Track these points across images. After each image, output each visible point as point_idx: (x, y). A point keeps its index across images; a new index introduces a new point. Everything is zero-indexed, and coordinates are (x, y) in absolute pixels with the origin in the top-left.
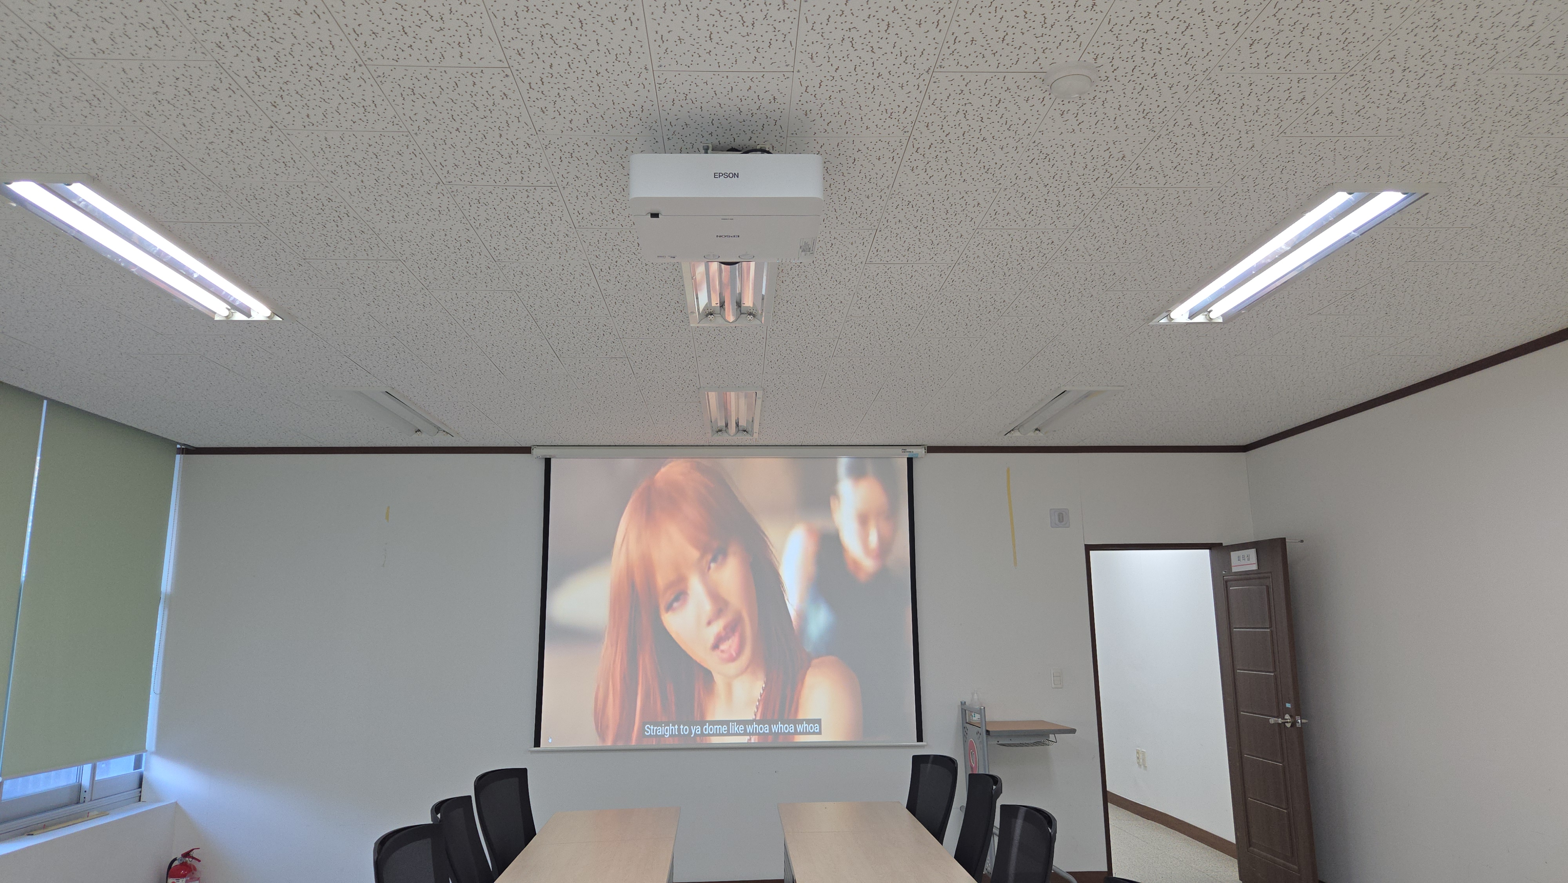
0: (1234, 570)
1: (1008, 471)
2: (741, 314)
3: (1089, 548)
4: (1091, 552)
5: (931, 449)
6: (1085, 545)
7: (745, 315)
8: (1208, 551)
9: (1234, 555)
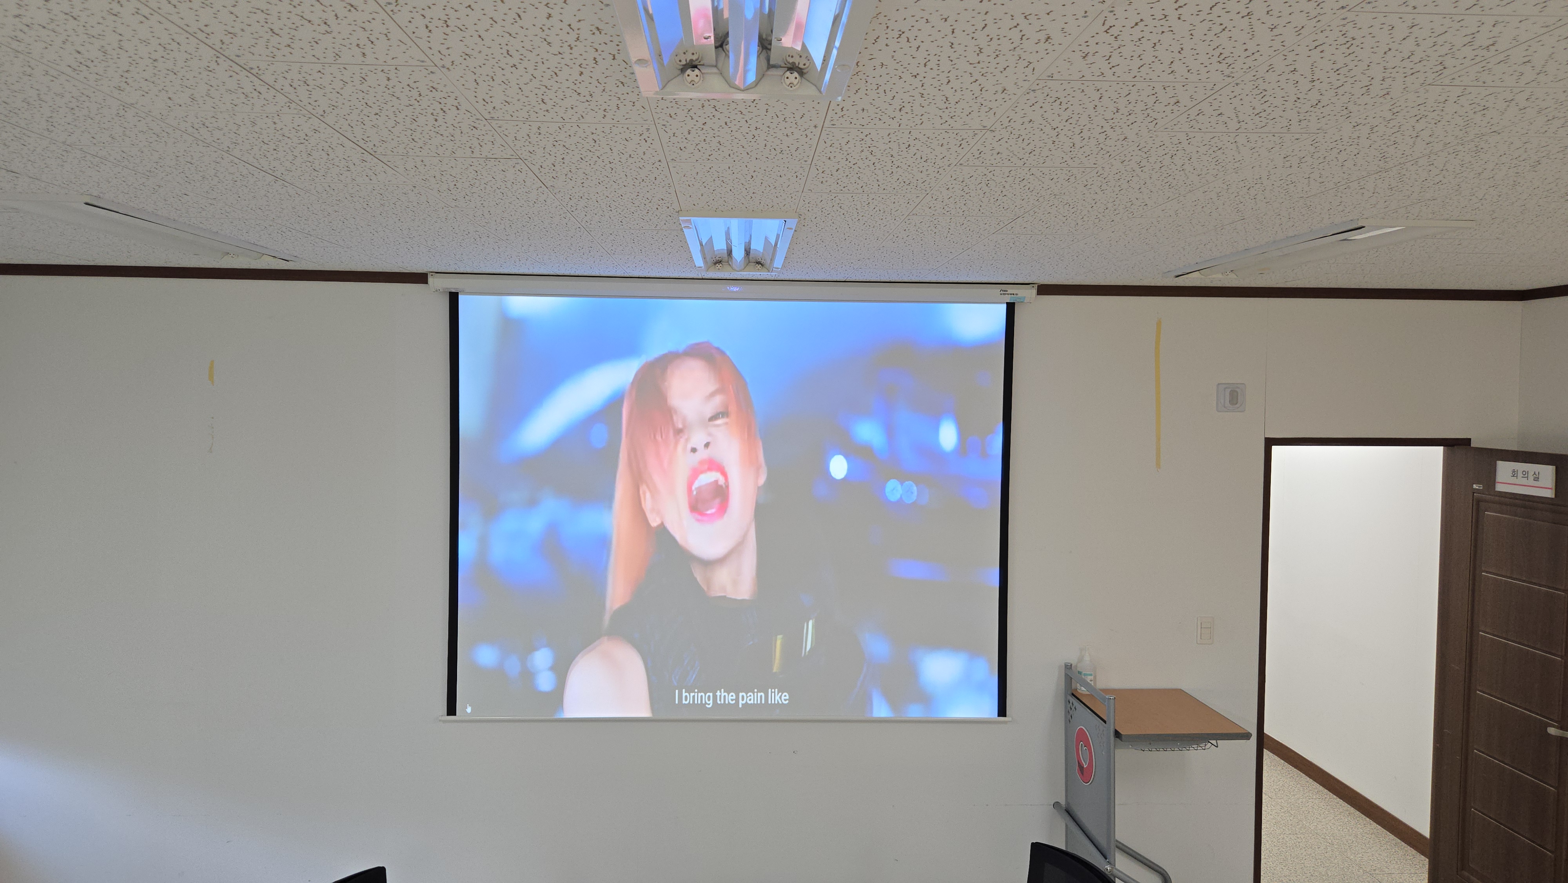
0: (1500, 488)
1: (1159, 324)
2: (770, 66)
3: (1270, 443)
4: (1275, 449)
5: (1045, 290)
6: (1266, 438)
7: (779, 72)
8: (1441, 448)
9: (1504, 469)
